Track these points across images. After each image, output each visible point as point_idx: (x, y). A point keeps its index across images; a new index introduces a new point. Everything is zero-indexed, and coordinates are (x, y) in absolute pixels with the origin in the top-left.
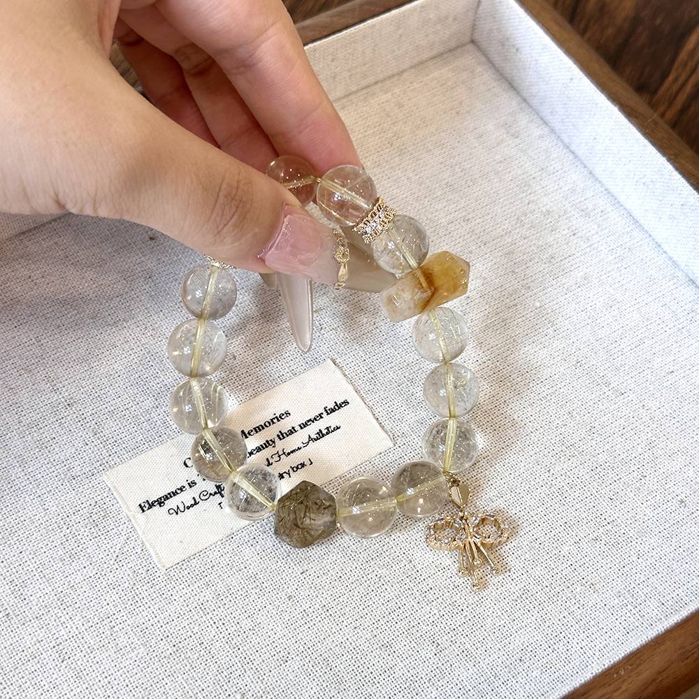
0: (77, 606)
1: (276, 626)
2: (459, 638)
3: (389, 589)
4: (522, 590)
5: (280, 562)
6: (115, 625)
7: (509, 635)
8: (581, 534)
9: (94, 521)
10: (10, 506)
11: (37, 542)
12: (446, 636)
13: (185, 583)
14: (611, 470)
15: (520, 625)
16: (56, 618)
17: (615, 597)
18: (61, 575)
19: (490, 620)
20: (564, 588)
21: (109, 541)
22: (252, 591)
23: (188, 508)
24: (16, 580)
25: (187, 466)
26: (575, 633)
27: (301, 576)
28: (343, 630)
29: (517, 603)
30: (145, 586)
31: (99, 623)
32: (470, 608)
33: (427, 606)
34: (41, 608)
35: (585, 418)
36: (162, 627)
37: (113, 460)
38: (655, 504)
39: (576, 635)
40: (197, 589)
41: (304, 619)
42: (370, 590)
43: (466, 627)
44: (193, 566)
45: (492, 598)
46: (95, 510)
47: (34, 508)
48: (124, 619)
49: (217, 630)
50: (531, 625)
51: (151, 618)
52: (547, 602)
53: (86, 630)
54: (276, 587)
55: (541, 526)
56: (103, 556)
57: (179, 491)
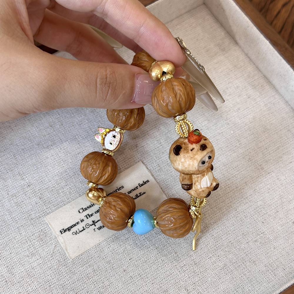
0: (35, 277)
1: (119, 283)
2: (197, 287)
3: (167, 266)
4: (224, 265)
5: (120, 255)
6: (51, 284)
7: (218, 285)
8: (249, 239)
9: (41, 238)
10: (5, 233)
11: (17, 249)
12: (191, 286)
13: (80, 265)
14: (263, 209)
15: (222, 281)
16: (27, 282)
17: (264, 267)
18: (28, 263)
19: (210, 279)
20: (242, 263)
21: (48, 247)
22: (108, 268)
23: (81, 231)
24: (9, 266)
25: (80, 213)
26: (246, 283)
27: (129, 261)
28: (147, 285)
29: (221, 271)
30: (64, 267)
31: (45, 284)
32: (201, 273)
33: (183, 273)
34: (20, 278)
35: (252, 185)
36: (71, 285)
37: (48, 210)
38: (282, 224)
39: (247, 284)
40: (85, 268)
41: (131, 280)
42: (159, 266)
43: (200, 282)
44: (84, 258)
45: (211, 269)
46: (42, 233)
47: (16, 233)
48: (55, 282)
49: (94, 286)
50: (227, 280)
51: (66, 281)
52: (234, 270)
53: (39, 287)
54: (118, 266)
55: (232, 235)
56: (45, 254)
57: (77, 224)
